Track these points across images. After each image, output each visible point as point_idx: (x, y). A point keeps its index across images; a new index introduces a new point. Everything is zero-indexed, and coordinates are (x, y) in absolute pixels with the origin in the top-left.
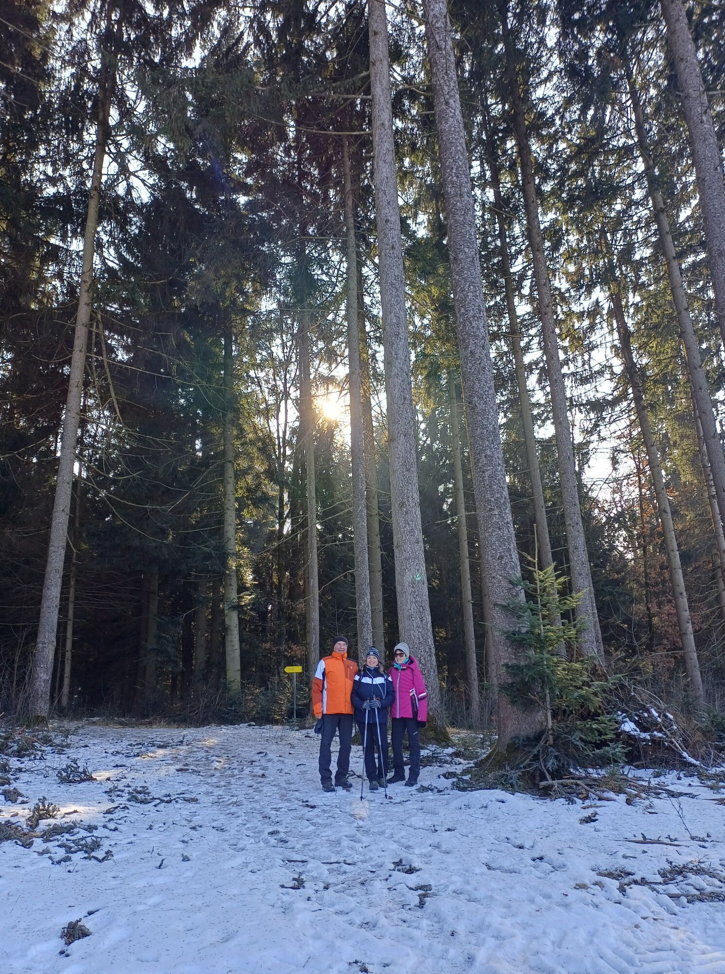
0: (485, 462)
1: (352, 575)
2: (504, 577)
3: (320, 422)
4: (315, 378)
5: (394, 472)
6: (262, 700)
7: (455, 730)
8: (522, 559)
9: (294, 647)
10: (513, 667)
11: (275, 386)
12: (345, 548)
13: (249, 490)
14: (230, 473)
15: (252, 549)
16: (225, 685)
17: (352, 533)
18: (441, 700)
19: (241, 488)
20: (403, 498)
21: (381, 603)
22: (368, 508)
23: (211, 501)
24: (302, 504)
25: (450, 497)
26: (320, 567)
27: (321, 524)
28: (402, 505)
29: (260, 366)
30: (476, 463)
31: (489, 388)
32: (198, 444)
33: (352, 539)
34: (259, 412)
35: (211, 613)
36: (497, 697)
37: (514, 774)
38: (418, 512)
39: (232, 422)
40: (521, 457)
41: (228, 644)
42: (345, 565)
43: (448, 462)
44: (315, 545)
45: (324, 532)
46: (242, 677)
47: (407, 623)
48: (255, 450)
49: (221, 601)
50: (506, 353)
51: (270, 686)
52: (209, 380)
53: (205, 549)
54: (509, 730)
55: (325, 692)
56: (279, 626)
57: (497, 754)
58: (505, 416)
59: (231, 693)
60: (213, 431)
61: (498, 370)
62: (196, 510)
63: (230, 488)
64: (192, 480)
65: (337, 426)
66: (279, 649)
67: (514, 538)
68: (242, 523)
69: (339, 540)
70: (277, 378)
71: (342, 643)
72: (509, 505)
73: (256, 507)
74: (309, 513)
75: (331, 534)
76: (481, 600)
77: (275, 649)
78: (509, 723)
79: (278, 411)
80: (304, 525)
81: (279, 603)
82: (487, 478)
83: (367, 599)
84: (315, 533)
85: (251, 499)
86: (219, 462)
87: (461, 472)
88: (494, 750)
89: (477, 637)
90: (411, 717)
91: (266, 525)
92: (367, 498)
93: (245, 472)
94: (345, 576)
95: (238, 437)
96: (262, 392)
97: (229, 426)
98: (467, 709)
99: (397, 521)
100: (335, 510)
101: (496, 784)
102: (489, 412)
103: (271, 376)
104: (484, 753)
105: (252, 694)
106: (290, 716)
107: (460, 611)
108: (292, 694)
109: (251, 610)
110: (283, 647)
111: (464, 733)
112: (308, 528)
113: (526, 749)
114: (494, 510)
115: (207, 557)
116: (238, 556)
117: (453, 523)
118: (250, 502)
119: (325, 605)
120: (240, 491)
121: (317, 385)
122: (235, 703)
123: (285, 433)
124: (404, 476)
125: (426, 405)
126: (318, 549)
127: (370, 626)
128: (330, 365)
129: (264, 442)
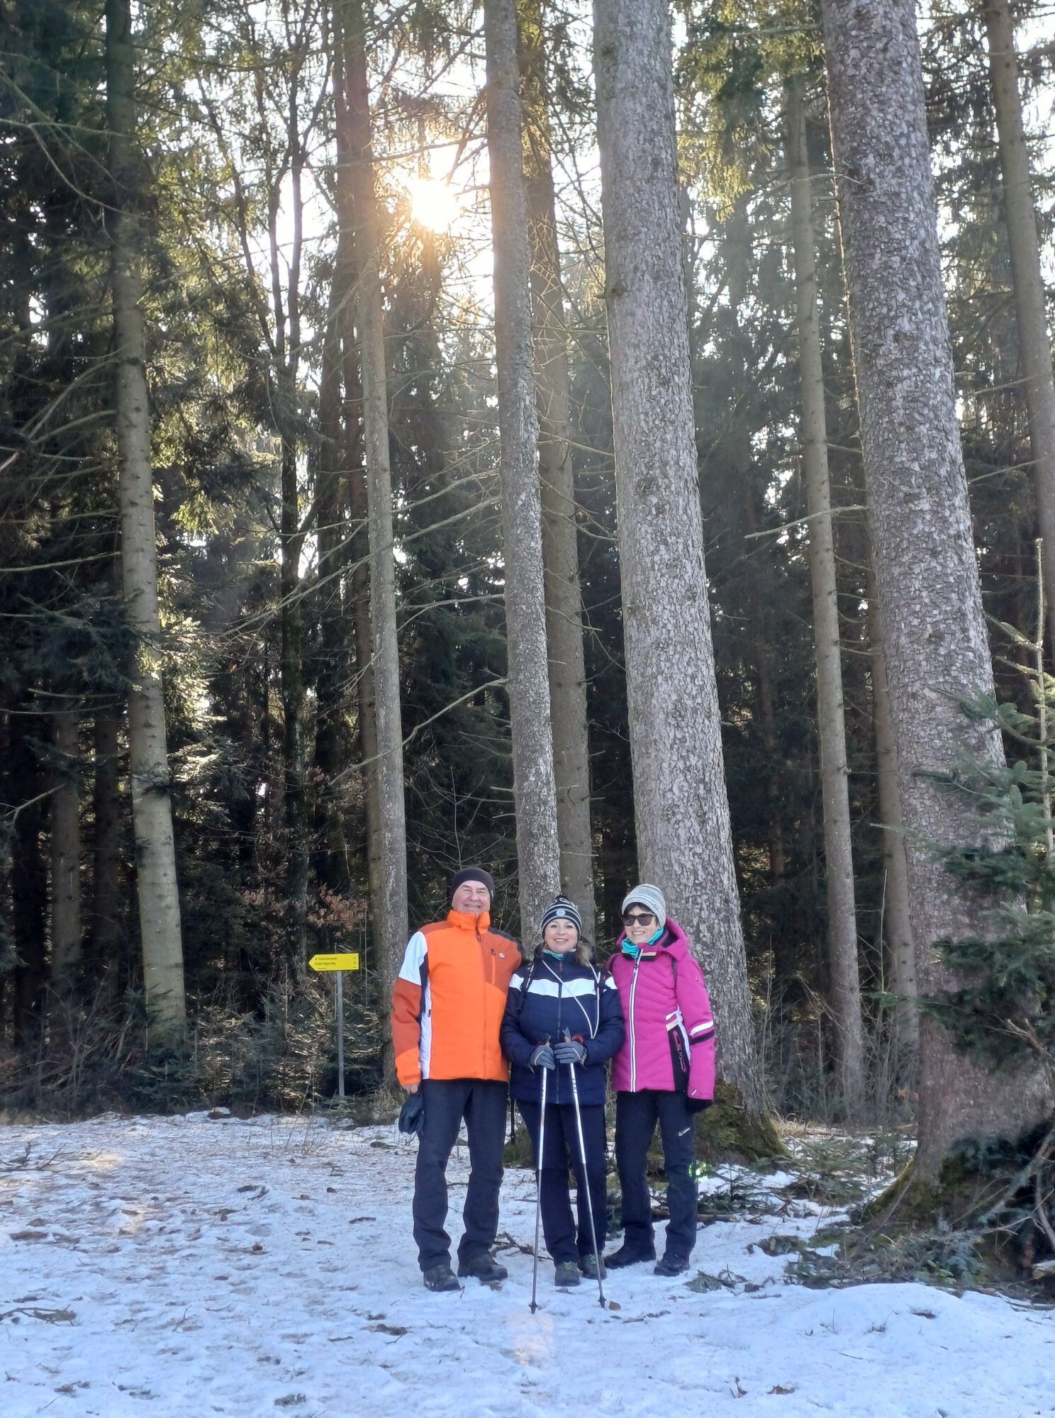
0: (895, 354)
1: (500, 695)
2: (943, 693)
3: (401, 237)
4: (382, 104)
5: (624, 387)
6: (248, 1047)
7: (793, 1126)
8: (997, 641)
9: (335, 901)
10: (963, 949)
11: (262, 127)
12: (478, 619)
13: (192, 447)
14: (135, 395)
15: (207, 621)
16: (141, 1006)
17: (498, 573)
18: (756, 1043)
19: (170, 441)
20: (650, 467)
21: (584, 775)
22: (546, 497)
23: (82, 481)
24: (350, 487)
25: (787, 467)
26: (405, 676)
27: (407, 548)
28: (647, 486)
29: (214, 67)
30: (868, 360)
31: (912, 125)
32: (37, 310)
33: (499, 590)
34: (216, 210)
35: (95, 807)
36: (915, 1035)
37: (963, 1241)
38: (695, 508)
39: (137, 240)
40: (1000, 342)
41: (144, 892)
42: (478, 666)
43: (781, 359)
44: (391, 610)
45: (417, 571)
46: (189, 985)
47: (660, 828)
48: (207, 325)
49: (122, 771)
50: (960, 20)
51: (268, 1009)
52: (63, 109)
53: (70, 621)
54: (949, 1122)
55: (427, 1021)
56: (290, 843)
57: (914, 1188)
58: (956, 217)
59: (160, 1028)
60: (80, 267)
61: (936, 72)
62: (36, 506)
63: (137, 439)
64: (22, 417)
65: (451, 252)
66: (291, 908)
67: (975, 582)
68: (174, 546)
69: (460, 594)
70: (269, 104)
71: (474, 884)
72: (963, 484)
73: (217, 498)
74: (373, 515)
75: (435, 574)
76: (875, 766)
77: (279, 907)
78: (950, 1104)
79: (274, 204)
80: (357, 549)
81: (290, 778)
82: (899, 402)
83: (545, 764)
84: (390, 576)
85: (201, 475)
86: (100, 363)
87: (820, 391)
88: (906, 1178)
89: (860, 869)
90: (670, 1085)
91: (245, 551)
92: (544, 469)
93: (181, 394)
94: (479, 700)
95: (156, 288)
96: (223, 146)
97: (129, 252)
98: (830, 1067)
99: (632, 533)
100: (446, 506)
101: (909, 1267)
102: (910, 200)
103: (249, 98)
104: (878, 1186)
105: (218, 1032)
106: (328, 1086)
107: (813, 798)
108: (333, 1030)
109: (208, 796)
110: (303, 901)
111: (818, 1134)
112: (370, 559)
113: (997, 1173)
114: (917, 497)
115: (77, 644)
116: (167, 641)
117: (793, 543)
118: (196, 483)
119: (423, 783)
120: (167, 451)
121: (388, 125)
122: (169, 1055)
123: (294, 274)
124: (651, 399)
125: (719, 185)
126: (400, 619)
127: (553, 841)
128: (428, 60)
129: (232, 302)
